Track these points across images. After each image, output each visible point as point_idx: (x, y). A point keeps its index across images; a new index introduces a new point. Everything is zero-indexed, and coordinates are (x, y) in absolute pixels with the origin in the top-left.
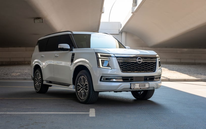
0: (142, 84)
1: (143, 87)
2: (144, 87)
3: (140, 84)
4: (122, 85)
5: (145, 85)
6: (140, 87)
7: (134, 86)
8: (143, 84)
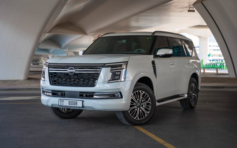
0: (72, 101)
1: (74, 105)
2: (76, 106)
3: (70, 101)
4: (51, 100)
5: (77, 103)
6: (70, 105)
7: (62, 102)
8: (74, 101)
